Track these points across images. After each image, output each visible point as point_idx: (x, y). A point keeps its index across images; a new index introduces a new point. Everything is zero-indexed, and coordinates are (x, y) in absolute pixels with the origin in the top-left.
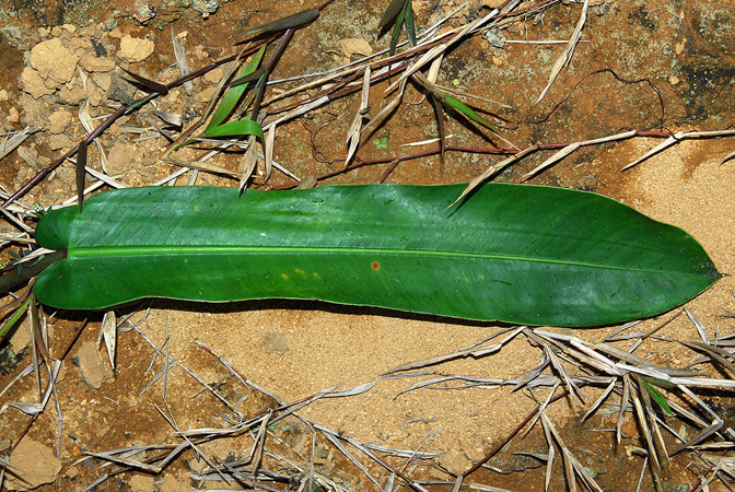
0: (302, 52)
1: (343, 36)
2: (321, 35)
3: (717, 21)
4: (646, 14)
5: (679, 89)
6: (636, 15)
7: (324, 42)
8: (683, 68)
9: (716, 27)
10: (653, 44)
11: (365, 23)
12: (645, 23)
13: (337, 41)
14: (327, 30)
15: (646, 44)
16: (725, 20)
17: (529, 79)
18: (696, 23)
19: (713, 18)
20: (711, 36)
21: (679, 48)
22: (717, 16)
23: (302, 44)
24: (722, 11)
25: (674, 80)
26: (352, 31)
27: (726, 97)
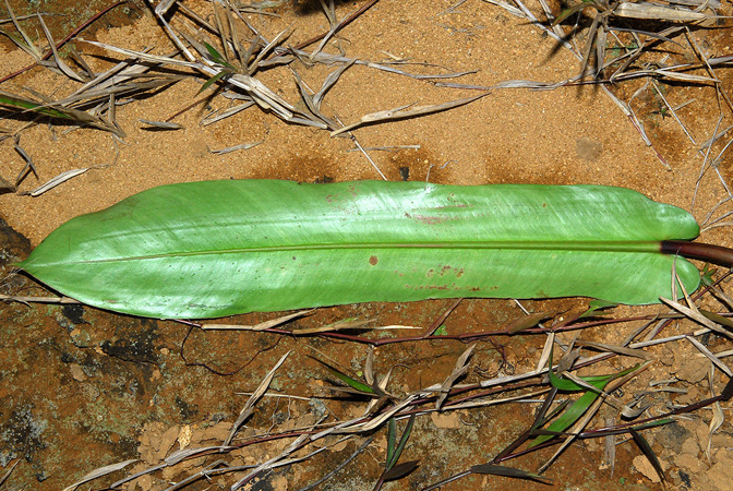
0: (497, 423)
1: (455, 431)
2: (475, 437)
3: (123, 391)
4: (183, 413)
5: (161, 343)
6: (191, 413)
7: (474, 429)
8: (155, 359)
9: (123, 386)
10: (179, 383)
11: (433, 441)
12: (184, 405)
13: (462, 428)
14: (469, 441)
15: (185, 383)
16: (115, 390)
17: (293, 369)
18: (141, 392)
19: (125, 394)
20: (129, 378)
21: (156, 374)
22: (122, 396)
23: (494, 430)
24: (117, 398)
25: (165, 351)
26: (446, 435)
27: (121, 324)
